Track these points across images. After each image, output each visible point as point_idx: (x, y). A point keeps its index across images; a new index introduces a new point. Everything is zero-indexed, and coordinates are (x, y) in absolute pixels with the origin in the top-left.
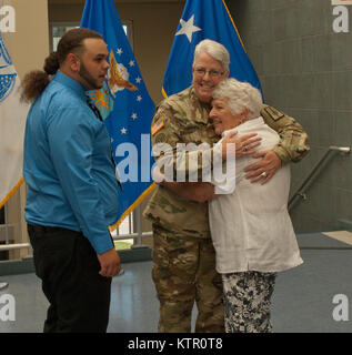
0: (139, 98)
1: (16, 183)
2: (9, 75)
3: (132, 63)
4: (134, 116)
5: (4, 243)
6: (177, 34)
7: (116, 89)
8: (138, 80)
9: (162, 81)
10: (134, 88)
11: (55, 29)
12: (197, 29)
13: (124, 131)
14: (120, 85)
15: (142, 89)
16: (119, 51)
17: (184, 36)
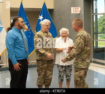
0: (30, 33)
1: (3, 51)
3: (29, 25)
4: (29, 36)
5: (1, 64)
7: (25, 30)
8: (30, 29)
9: (35, 29)
10: (29, 30)
11: (11, 18)
12: (43, 18)
15: (31, 30)
16: (26, 22)
17: (40, 19)
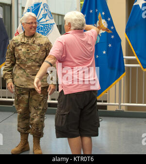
2: (51, 24)
6: (135, 4)
7: (101, 32)
13: (104, 52)
14: (103, 30)
